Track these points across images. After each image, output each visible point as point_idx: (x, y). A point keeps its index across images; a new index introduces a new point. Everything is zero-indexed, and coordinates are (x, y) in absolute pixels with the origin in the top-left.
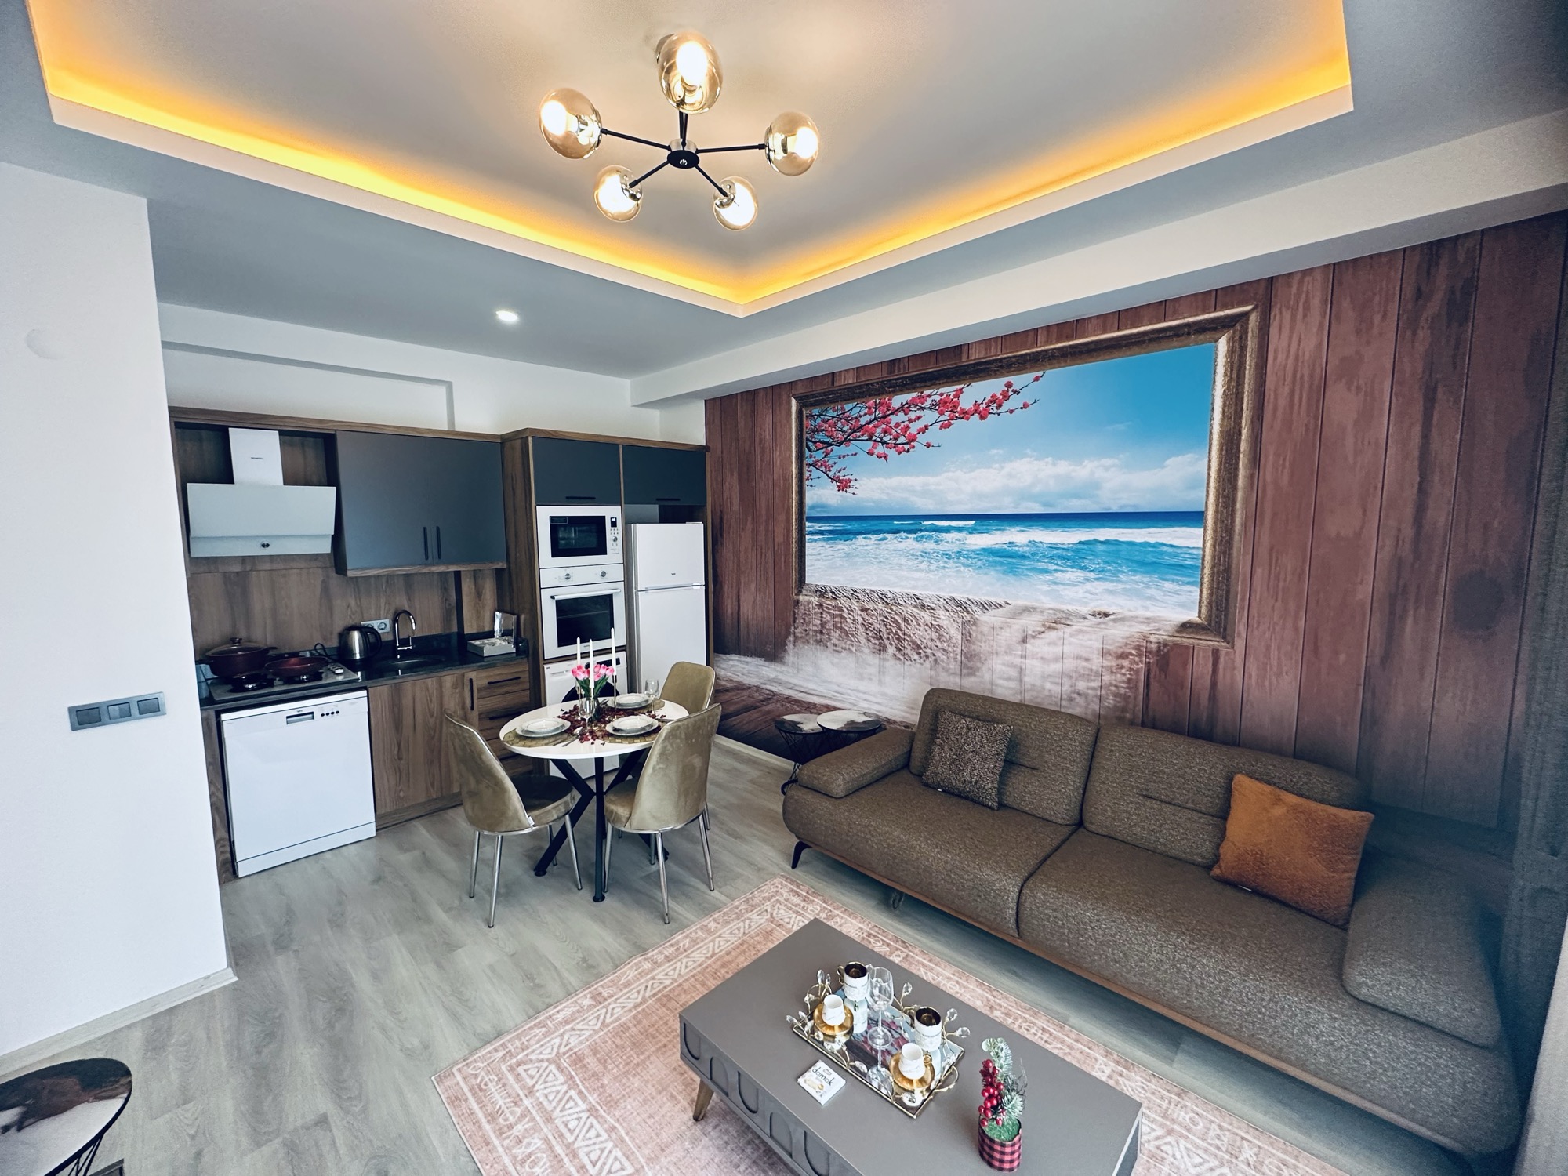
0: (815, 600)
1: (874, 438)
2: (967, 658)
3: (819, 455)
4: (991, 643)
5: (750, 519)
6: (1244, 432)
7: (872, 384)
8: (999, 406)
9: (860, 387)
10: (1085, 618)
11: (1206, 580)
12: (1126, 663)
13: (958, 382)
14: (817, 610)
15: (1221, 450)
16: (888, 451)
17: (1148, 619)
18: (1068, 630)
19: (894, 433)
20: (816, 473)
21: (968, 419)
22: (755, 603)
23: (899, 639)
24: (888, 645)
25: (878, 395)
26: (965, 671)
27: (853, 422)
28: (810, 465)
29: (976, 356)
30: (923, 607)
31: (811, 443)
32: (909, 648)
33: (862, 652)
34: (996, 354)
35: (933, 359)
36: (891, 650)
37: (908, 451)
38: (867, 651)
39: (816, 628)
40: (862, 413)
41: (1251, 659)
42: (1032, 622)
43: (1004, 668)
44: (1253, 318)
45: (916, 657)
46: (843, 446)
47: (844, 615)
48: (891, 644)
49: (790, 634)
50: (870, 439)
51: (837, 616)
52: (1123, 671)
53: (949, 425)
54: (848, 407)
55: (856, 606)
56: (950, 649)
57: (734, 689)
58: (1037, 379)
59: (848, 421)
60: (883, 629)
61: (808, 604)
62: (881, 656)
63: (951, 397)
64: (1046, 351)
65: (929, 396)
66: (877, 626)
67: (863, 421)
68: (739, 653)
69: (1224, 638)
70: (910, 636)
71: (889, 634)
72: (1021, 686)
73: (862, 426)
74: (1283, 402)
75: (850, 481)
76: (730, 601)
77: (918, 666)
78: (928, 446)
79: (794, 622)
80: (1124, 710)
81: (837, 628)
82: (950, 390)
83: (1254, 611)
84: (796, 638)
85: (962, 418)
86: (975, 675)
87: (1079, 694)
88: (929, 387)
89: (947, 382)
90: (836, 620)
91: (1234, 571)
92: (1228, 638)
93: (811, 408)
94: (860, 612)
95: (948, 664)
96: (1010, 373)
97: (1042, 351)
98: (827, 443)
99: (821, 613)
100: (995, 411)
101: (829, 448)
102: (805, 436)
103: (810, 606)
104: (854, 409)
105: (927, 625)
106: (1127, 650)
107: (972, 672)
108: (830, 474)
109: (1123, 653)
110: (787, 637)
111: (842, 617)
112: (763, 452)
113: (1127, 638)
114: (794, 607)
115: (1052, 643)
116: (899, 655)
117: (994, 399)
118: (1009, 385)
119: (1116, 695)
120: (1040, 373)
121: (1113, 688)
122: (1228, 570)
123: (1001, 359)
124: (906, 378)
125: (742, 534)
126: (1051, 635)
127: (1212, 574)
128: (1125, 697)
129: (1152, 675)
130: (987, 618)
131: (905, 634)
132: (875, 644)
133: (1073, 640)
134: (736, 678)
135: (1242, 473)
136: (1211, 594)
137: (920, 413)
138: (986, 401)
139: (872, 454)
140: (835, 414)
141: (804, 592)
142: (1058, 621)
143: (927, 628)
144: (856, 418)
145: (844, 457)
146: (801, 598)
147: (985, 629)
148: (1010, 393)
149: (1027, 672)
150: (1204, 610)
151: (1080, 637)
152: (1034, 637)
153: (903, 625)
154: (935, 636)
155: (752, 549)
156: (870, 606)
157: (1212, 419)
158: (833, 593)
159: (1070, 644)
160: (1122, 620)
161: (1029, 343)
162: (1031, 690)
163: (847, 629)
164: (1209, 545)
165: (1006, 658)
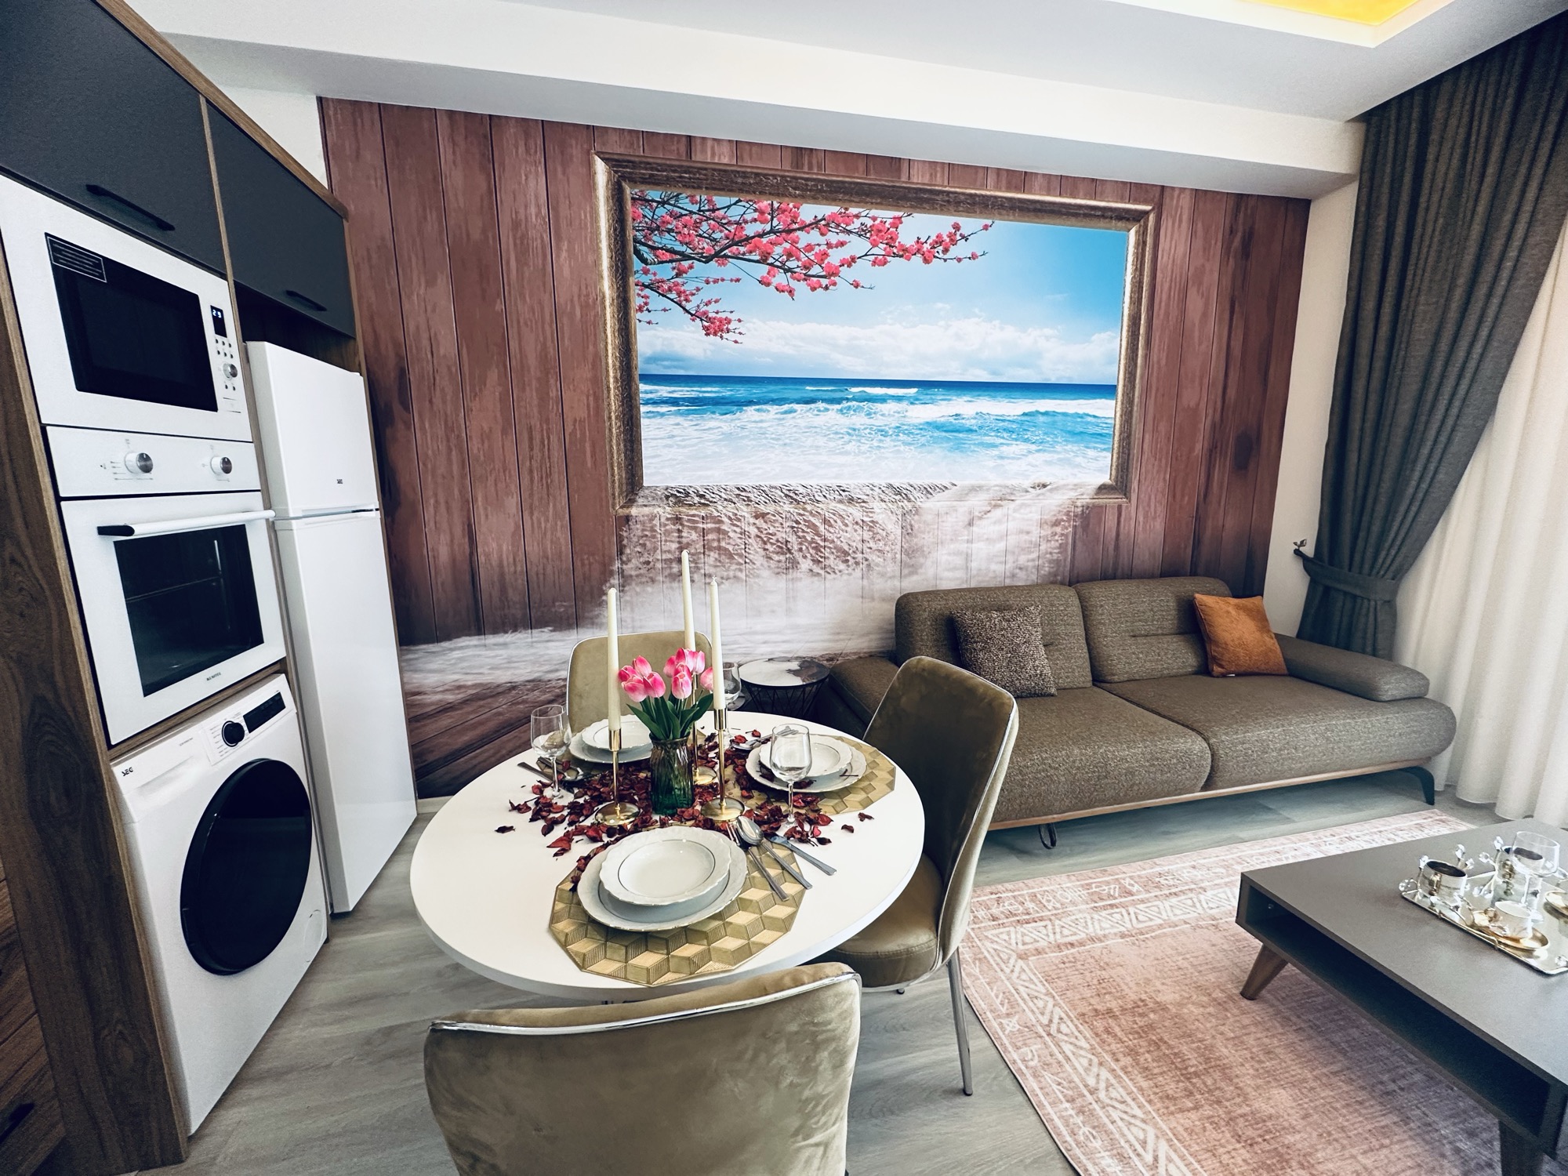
0: (665, 511)
1: (771, 260)
2: (908, 555)
3: (665, 272)
4: (936, 531)
5: (493, 376)
6: (1143, 317)
7: (765, 175)
8: (946, 251)
9: (745, 175)
10: (1027, 491)
11: (1116, 445)
12: (1058, 530)
13: (897, 207)
14: (671, 527)
15: (1128, 331)
16: (793, 284)
17: (1075, 485)
18: (1012, 505)
19: (804, 259)
20: (656, 301)
21: (908, 259)
22: (520, 531)
23: (817, 549)
24: (800, 560)
25: (778, 195)
26: (905, 571)
27: (732, 228)
28: (645, 286)
29: (919, 179)
30: (851, 500)
31: (643, 249)
32: (832, 557)
33: (758, 576)
34: (941, 184)
35: (862, 166)
36: (805, 564)
37: (826, 288)
38: (766, 573)
39: (669, 556)
40: (748, 217)
41: (1140, 509)
42: (978, 502)
43: (950, 558)
44: (1152, 217)
45: (842, 566)
46: (713, 263)
47: (724, 527)
48: (805, 557)
49: (612, 573)
50: (763, 260)
51: (711, 530)
52: (1056, 538)
53: (885, 263)
54: (721, 200)
55: (745, 511)
56: (887, 548)
57: (465, 702)
58: (986, 227)
59: (723, 225)
60: (792, 539)
61: (651, 520)
62: (790, 576)
63: (887, 225)
64: (996, 197)
65: (857, 216)
66: (781, 536)
67: (750, 230)
68: (480, 630)
69: (1125, 495)
70: (833, 541)
71: (801, 544)
72: (967, 574)
73: (748, 239)
74: (1164, 297)
75: (729, 322)
76: (444, 538)
77: (845, 577)
78: (856, 285)
79: (621, 552)
80: (1055, 575)
81: (710, 549)
82: (886, 215)
83: (1143, 470)
84: (625, 581)
85: (901, 256)
86: (917, 573)
87: (1021, 569)
88: (858, 204)
89: (881, 204)
90: (710, 537)
91: (1132, 437)
92: (1128, 494)
93: (643, 187)
94: (752, 520)
95: (885, 567)
96: (957, 212)
97: (991, 196)
98: (681, 254)
99: (679, 531)
100: (941, 255)
101: (686, 264)
102: (630, 234)
103: (656, 522)
104: (733, 208)
105: (857, 523)
106: (1060, 517)
107: (914, 569)
108: (688, 306)
109: (1056, 520)
110: (606, 581)
111: (719, 530)
112: (523, 250)
113: (1060, 506)
114: (619, 528)
115: (999, 522)
116: (816, 569)
117: (939, 241)
118: (957, 227)
119: (1050, 562)
120: (989, 222)
121: (1048, 556)
122: (1129, 436)
123: (948, 193)
124: (823, 181)
125: (475, 405)
126: (997, 513)
127: (1120, 440)
128: (1057, 562)
129: (1077, 536)
130: (931, 505)
131: (825, 540)
132: (779, 561)
133: (1017, 515)
134: (470, 680)
135: (1140, 352)
136: (1118, 458)
137: (843, 237)
138: (929, 241)
139: (768, 284)
140: (695, 208)
141: (640, 501)
142: (1003, 498)
143: (857, 527)
144: (738, 223)
145: (716, 281)
146: (634, 511)
147: (929, 518)
148: (958, 237)
149: (974, 557)
150: (1114, 472)
151: (1022, 511)
152: (980, 518)
153: (821, 528)
154: (867, 535)
155: (504, 432)
156: (770, 508)
157: (1124, 303)
158: (702, 496)
159: (1014, 519)
160: (1057, 489)
161: (978, 183)
162: (978, 575)
163: (730, 548)
164: (1118, 415)
165: (952, 546)
